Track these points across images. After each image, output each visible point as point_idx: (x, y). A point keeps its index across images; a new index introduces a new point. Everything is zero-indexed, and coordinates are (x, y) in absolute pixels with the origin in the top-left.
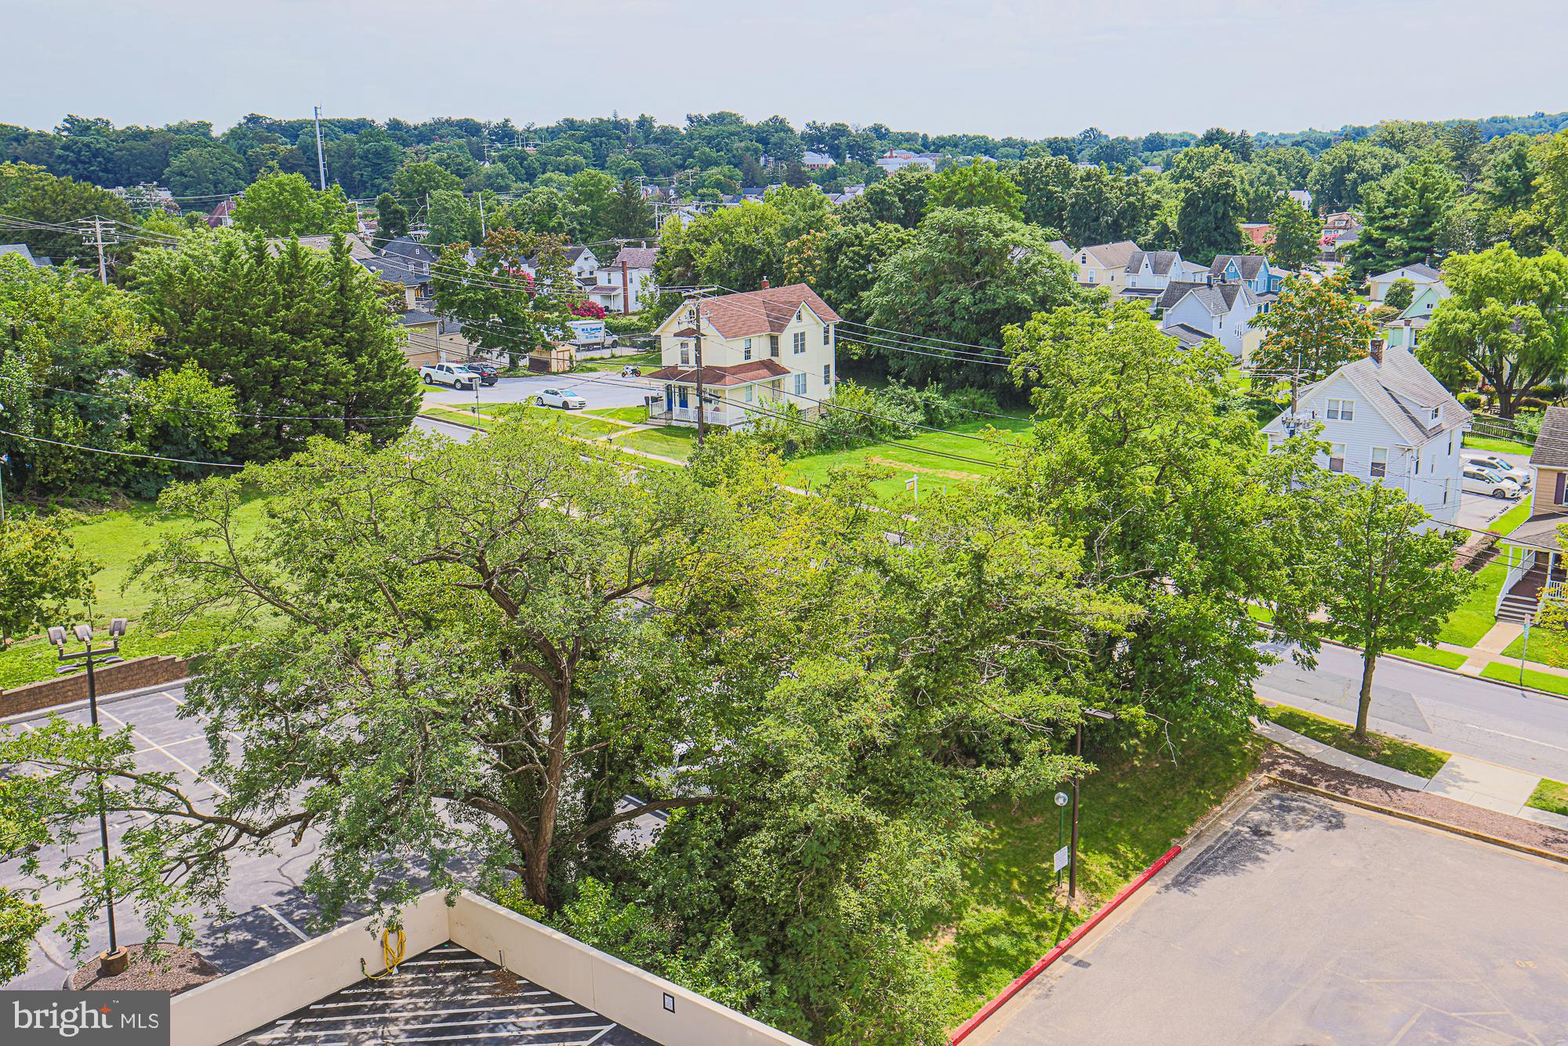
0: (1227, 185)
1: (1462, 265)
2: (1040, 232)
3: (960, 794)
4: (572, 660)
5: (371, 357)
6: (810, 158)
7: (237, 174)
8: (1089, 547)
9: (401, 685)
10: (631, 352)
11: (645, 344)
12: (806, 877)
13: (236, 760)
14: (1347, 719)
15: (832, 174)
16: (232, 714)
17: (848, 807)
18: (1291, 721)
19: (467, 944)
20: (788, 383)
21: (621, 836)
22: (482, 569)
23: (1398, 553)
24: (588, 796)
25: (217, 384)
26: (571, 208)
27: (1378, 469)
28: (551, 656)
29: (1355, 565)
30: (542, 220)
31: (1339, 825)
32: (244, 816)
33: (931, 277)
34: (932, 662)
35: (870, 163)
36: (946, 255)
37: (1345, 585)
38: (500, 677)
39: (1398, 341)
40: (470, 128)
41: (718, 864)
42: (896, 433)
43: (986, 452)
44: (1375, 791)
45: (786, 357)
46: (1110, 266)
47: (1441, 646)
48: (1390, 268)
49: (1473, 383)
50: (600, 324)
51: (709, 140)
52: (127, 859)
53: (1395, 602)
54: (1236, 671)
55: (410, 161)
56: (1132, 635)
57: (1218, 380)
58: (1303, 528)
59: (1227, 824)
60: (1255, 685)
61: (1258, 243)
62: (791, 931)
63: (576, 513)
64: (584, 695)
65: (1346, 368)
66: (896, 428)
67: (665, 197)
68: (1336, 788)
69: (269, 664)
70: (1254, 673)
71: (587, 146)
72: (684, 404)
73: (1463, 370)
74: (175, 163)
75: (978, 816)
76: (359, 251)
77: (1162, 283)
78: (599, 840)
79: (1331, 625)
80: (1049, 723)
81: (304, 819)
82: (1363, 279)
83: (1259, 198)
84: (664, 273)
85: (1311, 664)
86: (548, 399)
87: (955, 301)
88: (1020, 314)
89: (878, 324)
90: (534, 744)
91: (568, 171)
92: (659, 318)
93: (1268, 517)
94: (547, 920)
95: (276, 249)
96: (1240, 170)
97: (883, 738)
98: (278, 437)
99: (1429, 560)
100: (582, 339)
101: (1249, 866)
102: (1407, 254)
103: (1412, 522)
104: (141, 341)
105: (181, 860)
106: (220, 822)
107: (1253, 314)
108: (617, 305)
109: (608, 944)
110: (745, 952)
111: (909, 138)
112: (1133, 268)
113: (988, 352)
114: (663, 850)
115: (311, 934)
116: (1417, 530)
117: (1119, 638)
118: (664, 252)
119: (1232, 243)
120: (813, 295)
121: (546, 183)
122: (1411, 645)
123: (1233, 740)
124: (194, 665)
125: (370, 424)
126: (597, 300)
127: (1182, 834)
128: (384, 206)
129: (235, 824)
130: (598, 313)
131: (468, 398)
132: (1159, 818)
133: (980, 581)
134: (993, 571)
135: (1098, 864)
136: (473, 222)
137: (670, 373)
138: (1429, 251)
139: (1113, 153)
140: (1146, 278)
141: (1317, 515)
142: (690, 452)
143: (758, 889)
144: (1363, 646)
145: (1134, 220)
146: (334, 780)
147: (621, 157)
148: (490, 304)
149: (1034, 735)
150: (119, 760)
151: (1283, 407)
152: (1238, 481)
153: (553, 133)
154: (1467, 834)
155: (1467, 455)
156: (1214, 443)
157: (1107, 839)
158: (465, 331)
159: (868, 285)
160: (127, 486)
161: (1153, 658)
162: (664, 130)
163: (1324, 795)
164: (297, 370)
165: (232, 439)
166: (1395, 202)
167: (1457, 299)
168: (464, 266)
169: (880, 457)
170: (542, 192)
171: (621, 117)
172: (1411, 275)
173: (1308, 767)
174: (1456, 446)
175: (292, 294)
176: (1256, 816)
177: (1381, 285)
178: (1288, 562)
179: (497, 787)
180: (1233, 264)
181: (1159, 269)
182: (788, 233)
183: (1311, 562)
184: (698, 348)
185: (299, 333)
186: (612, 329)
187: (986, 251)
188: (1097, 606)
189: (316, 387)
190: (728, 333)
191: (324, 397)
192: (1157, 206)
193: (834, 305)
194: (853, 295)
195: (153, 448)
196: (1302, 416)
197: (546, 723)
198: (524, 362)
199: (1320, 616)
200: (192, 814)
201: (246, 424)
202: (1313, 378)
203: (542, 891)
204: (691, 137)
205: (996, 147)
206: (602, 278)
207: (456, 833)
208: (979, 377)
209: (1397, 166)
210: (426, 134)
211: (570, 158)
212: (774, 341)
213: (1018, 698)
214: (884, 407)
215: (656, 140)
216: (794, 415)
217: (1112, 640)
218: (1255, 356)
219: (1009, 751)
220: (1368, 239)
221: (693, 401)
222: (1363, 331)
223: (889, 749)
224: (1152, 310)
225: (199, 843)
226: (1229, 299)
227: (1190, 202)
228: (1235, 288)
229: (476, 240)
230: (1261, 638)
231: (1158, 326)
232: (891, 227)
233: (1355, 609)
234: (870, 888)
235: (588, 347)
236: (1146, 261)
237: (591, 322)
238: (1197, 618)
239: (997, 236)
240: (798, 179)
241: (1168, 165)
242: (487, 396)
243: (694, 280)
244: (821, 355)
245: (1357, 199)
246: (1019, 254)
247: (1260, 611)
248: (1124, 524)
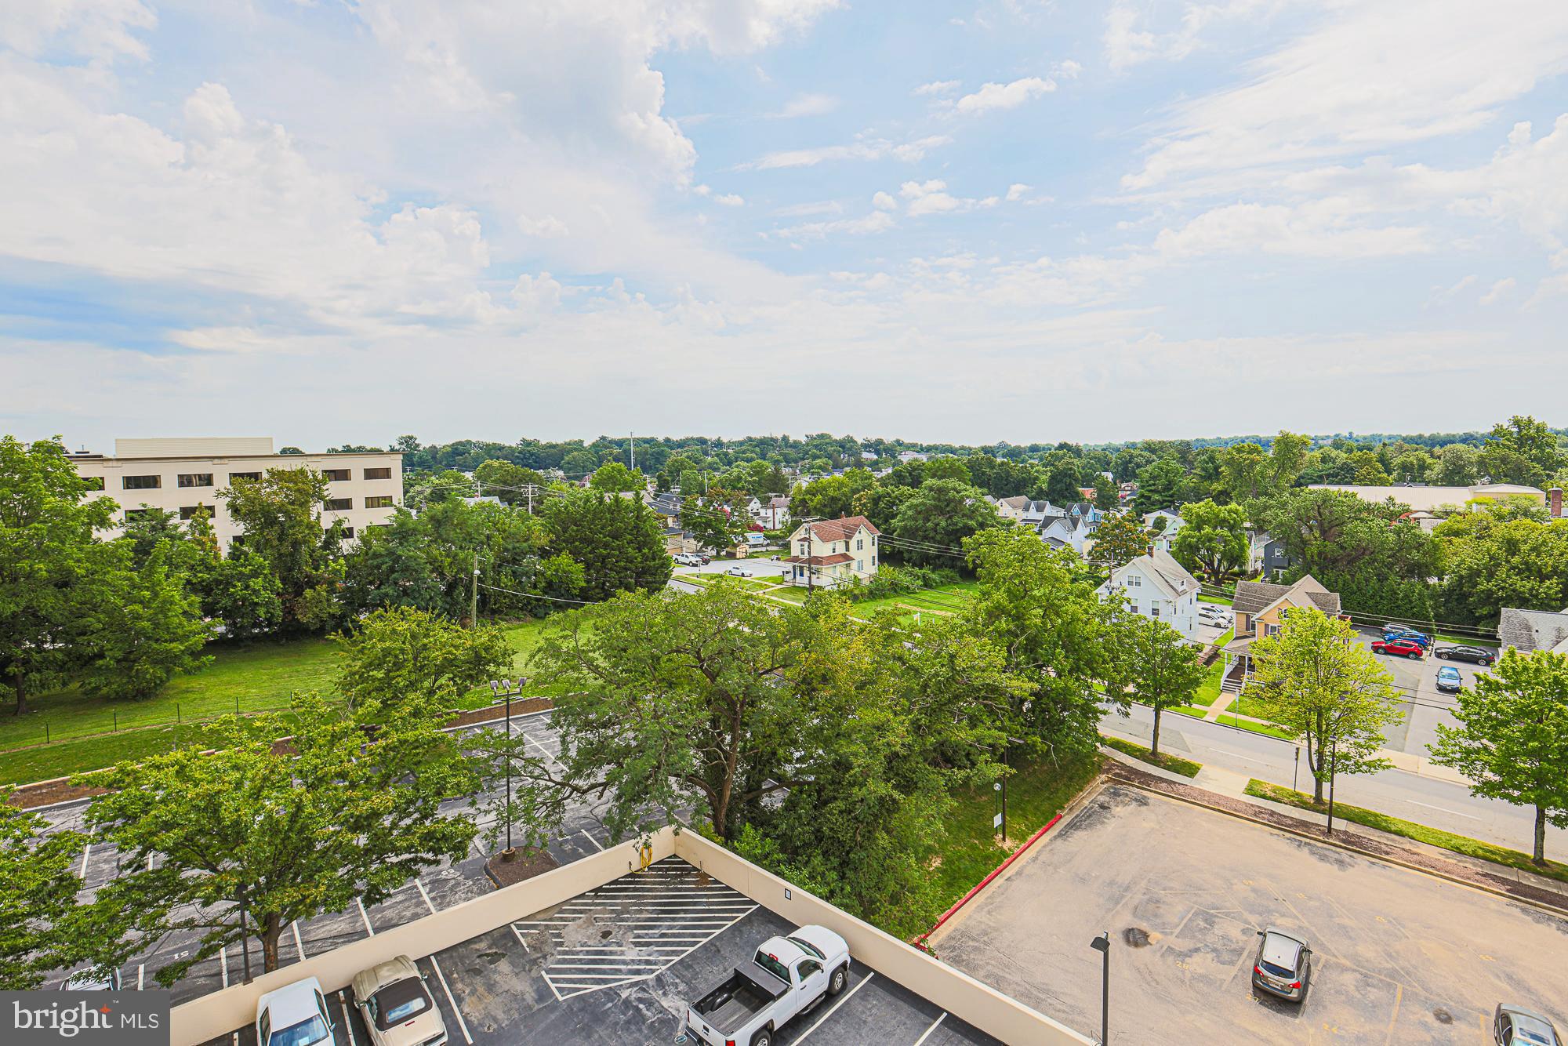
0: (1071, 469)
1: (1190, 510)
2: (979, 491)
3: (943, 783)
4: (742, 706)
5: (650, 549)
6: (865, 455)
7: (593, 463)
8: (1009, 651)
9: (656, 717)
10: (776, 548)
11: (783, 545)
12: (861, 827)
13: (573, 753)
14: (1148, 745)
15: (876, 463)
16: (573, 729)
17: (883, 789)
18: (1117, 745)
19: (683, 856)
20: (854, 565)
21: (765, 801)
22: (699, 658)
23: (1169, 655)
24: (748, 778)
25: (576, 562)
26: (749, 479)
27: (1155, 612)
28: (732, 704)
29: (1147, 662)
30: (734, 484)
31: (1146, 804)
32: (575, 782)
33: (925, 513)
34: (930, 712)
35: (895, 457)
36: (933, 502)
37: (1142, 672)
38: (706, 714)
39: (1161, 546)
40: (702, 441)
41: (815, 818)
42: (908, 591)
43: (956, 601)
44: (1164, 785)
45: (853, 552)
46: (1015, 507)
47: (1194, 706)
48: (1155, 510)
49: (1200, 568)
50: (762, 534)
51: (816, 446)
52: (518, 802)
53: (1168, 681)
54: (1088, 718)
55: (674, 456)
56: (1033, 698)
57: (1072, 565)
58: (1119, 642)
59: (1086, 802)
60: (1098, 725)
61: (1088, 496)
62: (852, 855)
63: (747, 630)
64: (747, 724)
65: (1136, 560)
66: (908, 588)
67: (794, 474)
68: (1143, 783)
69: (593, 702)
70: (1098, 719)
71: (757, 449)
72: (802, 575)
73: (1194, 562)
74: (567, 458)
75: (952, 796)
76: (647, 499)
77: (1041, 516)
78: (754, 803)
79: (1137, 694)
80: (990, 745)
81: (605, 785)
82: (1141, 516)
83: (1087, 474)
84: (793, 510)
85: (1127, 715)
86: (735, 572)
87: (938, 525)
88: (970, 532)
89: (899, 535)
90: (721, 749)
91: (748, 460)
92: (791, 532)
93: (1102, 636)
94: (725, 845)
95: (608, 498)
96: (1076, 461)
97: (903, 752)
98: (603, 588)
99: (1186, 660)
100: (752, 542)
101: (1099, 826)
102: (1161, 503)
103: (1175, 640)
104: (544, 541)
105: (544, 804)
106: (563, 785)
107: (1087, 531)
108: (770, 525)
109: (756, 860)
110: (829, 866)
111: (914, 446)
112: (1027, 509)
113: (954, 550)
114: (786, 809)
115: (606, 847)
116: (1178, 644)
117: (1026, 700)
118: (793, 499)
119: (1076, 497)
120: (866, 521)
121: (737, 467)
122: (1179, 705)
123: (1087, 756)
124: (556, 703)
125: (647, 583)
126: (760, 523)
127: (1062, 808)
128: (659, 478)
129: (570, 786)
130: (759, 529)
131: (695, 570)
132: (1049, 799)
133: (953, 669)
134: (960, 664)
135: (1018, 825)
136: (701, 485)
137: (795, 559)
138: (1173, 502)
139: (1014, 453)
140: (1033, 514)
141: (1126, 636)
142: (805, 599)
143: (836, 832)
144: (1153, 705)
145: (1025, 486)
146: (620, 765)
147: (773, 454)
148: (708, 525)
149: (982, 752)
150: (517, 750)
151: (1106, 579)
152: (1084, 617)
153: (741, 443)
154: (1214, 809)
155: (1201, 605)
156: (1071, 598)
157: (1021, 809)
158: (695, 538)
159: (894, 516)
160: (531, 611)
161: (1043, 711)
162: (795, 442)
163: (1138, 787)
164: (613, 556)
165: (582, 589)
166: (1154, 478)
167: (1188, 526)
168: (696, 505)
169: (903, 603)
170: (735, 471)
171: (774, 436)
172: (1164, 514)
173: (1128, 772)
174: (1194, 600)
175: (613, 519)
176: (1101, 799)
177: (1150, 518)
178: (1112, 660)
179: (702, 772)
180: (1076, 510)
181: (1040, 509)
182: (855, 491)
183: (1124, 660)
184: (809, 547)
185: (615, 537)
186: (767, 537)
187: (953, 500)
188: (1014, 683)
189: (622, 564)
190: (824, 540)
191: (626, 569)
192: (1037, 478)
193: (877, 526)
194: (886, 521)
195: (545, 593)
196: (1115, 584)
197: (728, 738)
198: (723, 553)
199: (1130, 689)
200: (550, 780)
201: (588, 582)
202: (1119, 565)
203: (722, 828)
204: (807, 445)
205: (956, 450)
206: (763, 512)
207: (681, 796)
208: (950, 563)
209: (1153, 461)
210: (681, 444)
211: (749, 455)
212: (847, 544)
213: (974, 732)
214: (902, 576)
215: (791, 446)
216: (857, 581)
217: (1022, 701)
218: (1090, 554)
219: (969, 760)
220: (1142, 496)
221: (806, 573)
222: (1142, 542)
223: (905, 757)
224: (1036, 530)
225: (552, 796)
226: (1075, 523)
227: (1052, 478)
228: (1078, 519)
229: (702, 494)
230: (1100, 700)
231: (1040, 538)
232: (906, 488)
233: (1148, 685)
234: (894, 833)
235: (755, 546)
236: (1032, 505)
237: (756, 534)
238: (1066, 688)
239: (958, 492)
240: (859, 464)
241: (1041, 459)
242: (704, 570)
243: (808, 514)
244: (870, 551)
245: (1135, 476)
246: (968, 502)
247: (1099, 686)
248: (1026, 639)
